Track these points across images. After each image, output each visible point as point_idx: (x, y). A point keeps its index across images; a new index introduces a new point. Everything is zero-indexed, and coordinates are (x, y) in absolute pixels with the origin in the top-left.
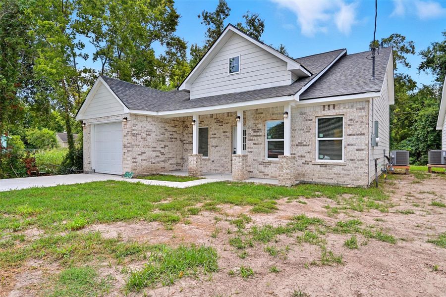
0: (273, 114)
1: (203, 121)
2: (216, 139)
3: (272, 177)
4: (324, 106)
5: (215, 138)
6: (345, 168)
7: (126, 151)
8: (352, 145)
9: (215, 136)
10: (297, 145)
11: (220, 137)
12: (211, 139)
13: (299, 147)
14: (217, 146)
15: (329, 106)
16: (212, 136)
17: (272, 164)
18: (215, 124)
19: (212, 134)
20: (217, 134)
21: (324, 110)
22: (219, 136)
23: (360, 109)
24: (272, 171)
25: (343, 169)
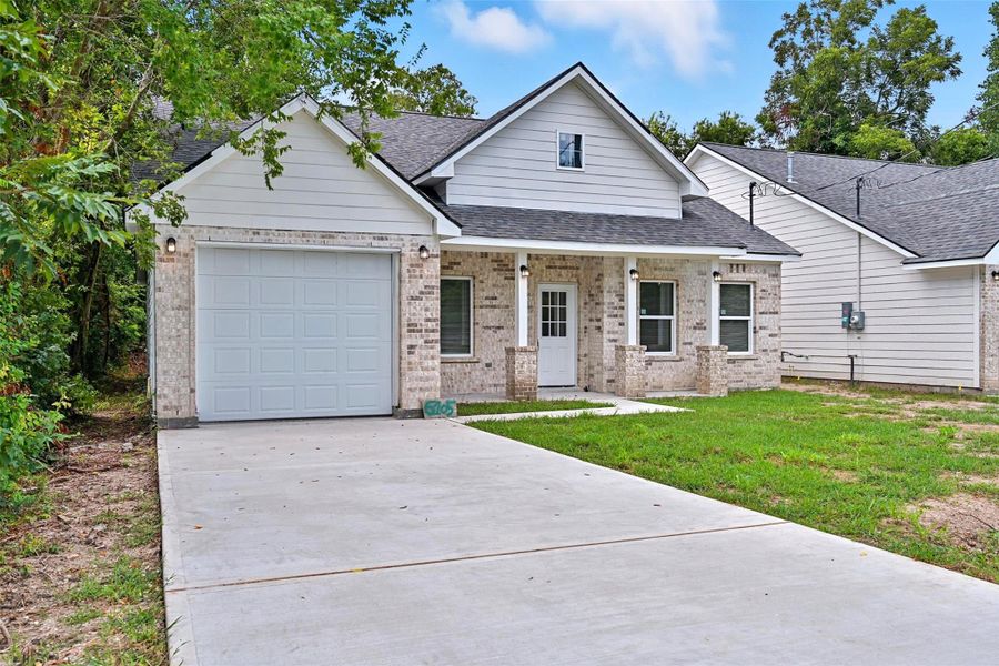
0: (655, 269)
1: (459, 264)
2: (497, 310)
3: (654, 387)
4: (732, 265)
5: (495, 307)
6: (757, 362)
7: (421, 341)
8: (764, 328)
9: (494, 302)
10: (695, 328)
11: (508, 307)
12: (484, 310)
13: (698, 331)
14: (499, 328)
15: (738, 265)
16: (487, 302)
17: (653, 363)
18: (495, 273)
19: (486, 298)
20: (501, 298)
21: (731, 271)
22: (505, 303)
23: (773, 276)
24: (655, 375)
25: (755, 366)
